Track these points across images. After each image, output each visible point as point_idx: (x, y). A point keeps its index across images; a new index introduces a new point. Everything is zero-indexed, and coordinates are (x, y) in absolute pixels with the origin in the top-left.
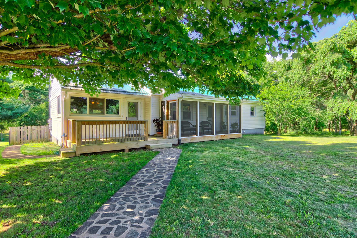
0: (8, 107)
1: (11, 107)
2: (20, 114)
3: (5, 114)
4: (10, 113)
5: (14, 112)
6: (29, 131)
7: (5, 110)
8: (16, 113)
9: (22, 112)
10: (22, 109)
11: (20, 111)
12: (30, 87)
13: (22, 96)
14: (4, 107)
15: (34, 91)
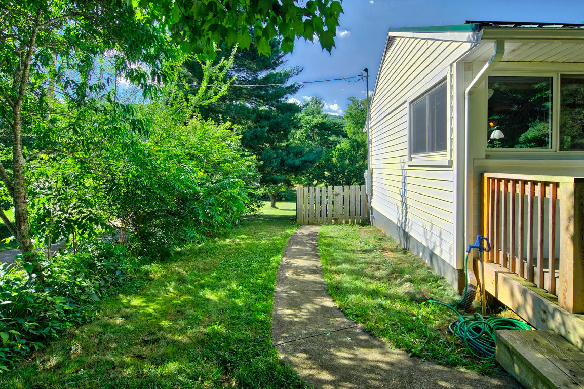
0: (295, 151)
1: (299, 151)
2: (311, 163)
3: (292, 162)
4: (297, 162)
5: (303, 158)
6: (329, 197)
7: (292, 155)
8: (306, 161)
9: (314, 159)
10: (313, 155)
11: (311, 157)
12: (320, 124)
13: (311, 137)
14: (291, 152)
15: (324, 130)
